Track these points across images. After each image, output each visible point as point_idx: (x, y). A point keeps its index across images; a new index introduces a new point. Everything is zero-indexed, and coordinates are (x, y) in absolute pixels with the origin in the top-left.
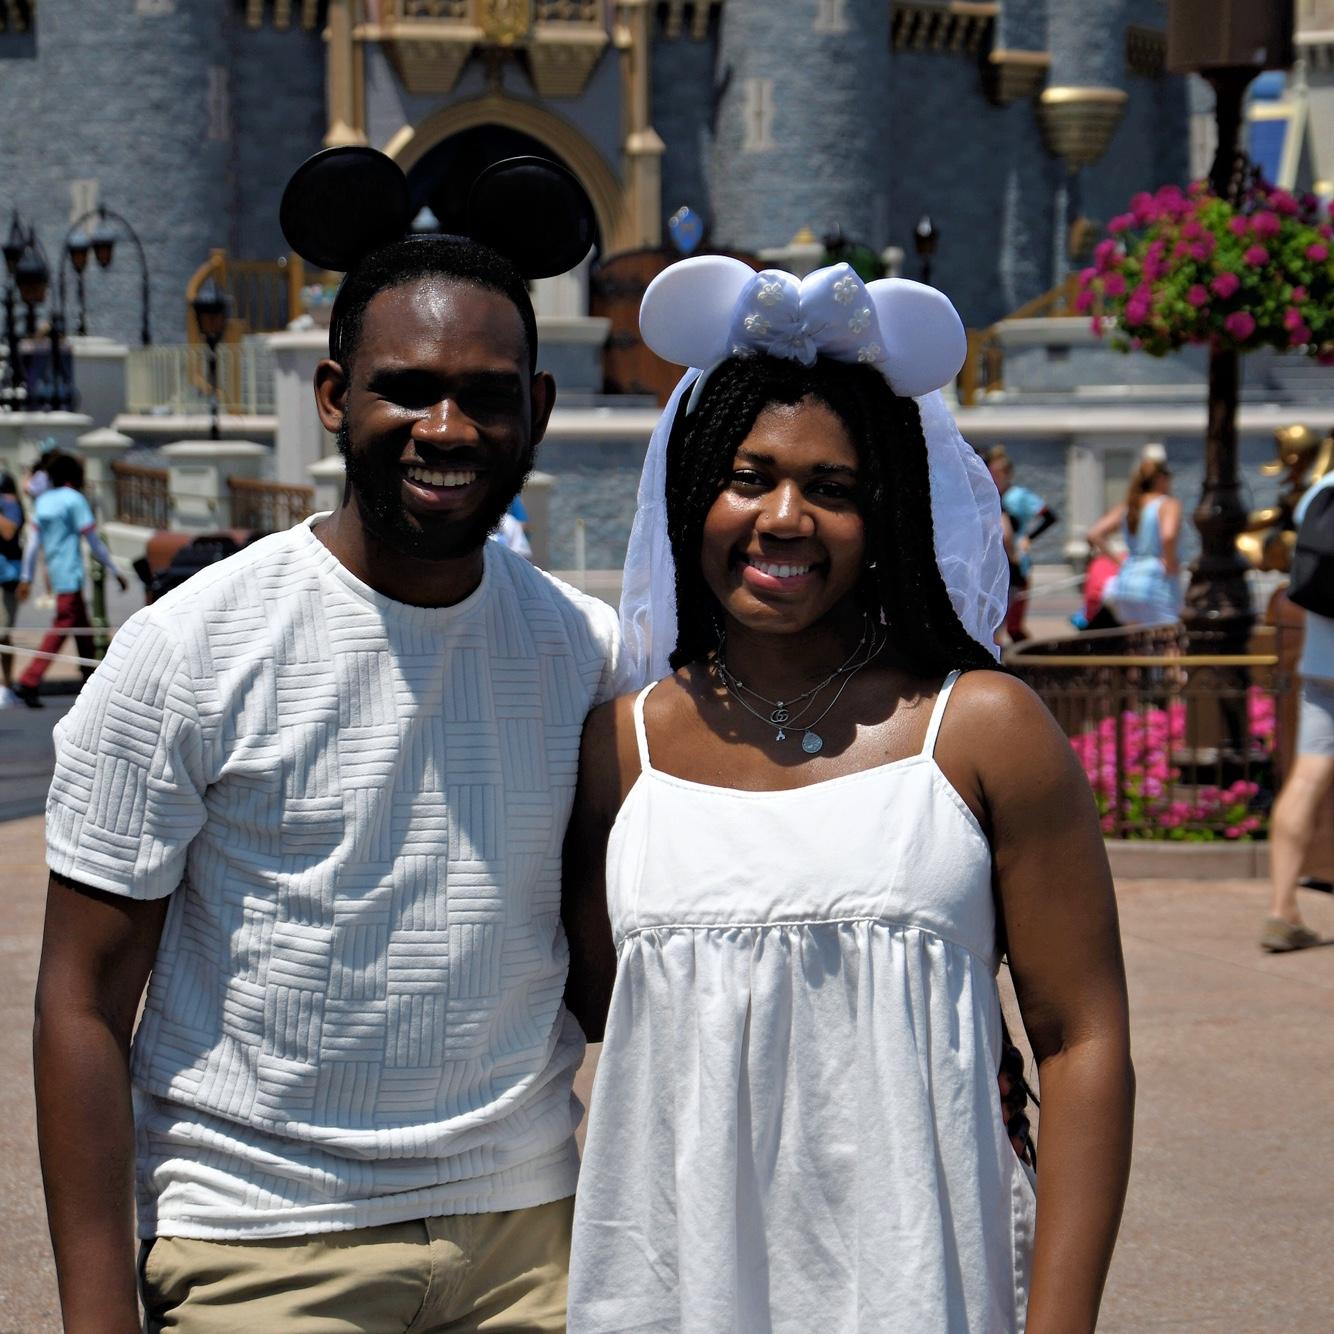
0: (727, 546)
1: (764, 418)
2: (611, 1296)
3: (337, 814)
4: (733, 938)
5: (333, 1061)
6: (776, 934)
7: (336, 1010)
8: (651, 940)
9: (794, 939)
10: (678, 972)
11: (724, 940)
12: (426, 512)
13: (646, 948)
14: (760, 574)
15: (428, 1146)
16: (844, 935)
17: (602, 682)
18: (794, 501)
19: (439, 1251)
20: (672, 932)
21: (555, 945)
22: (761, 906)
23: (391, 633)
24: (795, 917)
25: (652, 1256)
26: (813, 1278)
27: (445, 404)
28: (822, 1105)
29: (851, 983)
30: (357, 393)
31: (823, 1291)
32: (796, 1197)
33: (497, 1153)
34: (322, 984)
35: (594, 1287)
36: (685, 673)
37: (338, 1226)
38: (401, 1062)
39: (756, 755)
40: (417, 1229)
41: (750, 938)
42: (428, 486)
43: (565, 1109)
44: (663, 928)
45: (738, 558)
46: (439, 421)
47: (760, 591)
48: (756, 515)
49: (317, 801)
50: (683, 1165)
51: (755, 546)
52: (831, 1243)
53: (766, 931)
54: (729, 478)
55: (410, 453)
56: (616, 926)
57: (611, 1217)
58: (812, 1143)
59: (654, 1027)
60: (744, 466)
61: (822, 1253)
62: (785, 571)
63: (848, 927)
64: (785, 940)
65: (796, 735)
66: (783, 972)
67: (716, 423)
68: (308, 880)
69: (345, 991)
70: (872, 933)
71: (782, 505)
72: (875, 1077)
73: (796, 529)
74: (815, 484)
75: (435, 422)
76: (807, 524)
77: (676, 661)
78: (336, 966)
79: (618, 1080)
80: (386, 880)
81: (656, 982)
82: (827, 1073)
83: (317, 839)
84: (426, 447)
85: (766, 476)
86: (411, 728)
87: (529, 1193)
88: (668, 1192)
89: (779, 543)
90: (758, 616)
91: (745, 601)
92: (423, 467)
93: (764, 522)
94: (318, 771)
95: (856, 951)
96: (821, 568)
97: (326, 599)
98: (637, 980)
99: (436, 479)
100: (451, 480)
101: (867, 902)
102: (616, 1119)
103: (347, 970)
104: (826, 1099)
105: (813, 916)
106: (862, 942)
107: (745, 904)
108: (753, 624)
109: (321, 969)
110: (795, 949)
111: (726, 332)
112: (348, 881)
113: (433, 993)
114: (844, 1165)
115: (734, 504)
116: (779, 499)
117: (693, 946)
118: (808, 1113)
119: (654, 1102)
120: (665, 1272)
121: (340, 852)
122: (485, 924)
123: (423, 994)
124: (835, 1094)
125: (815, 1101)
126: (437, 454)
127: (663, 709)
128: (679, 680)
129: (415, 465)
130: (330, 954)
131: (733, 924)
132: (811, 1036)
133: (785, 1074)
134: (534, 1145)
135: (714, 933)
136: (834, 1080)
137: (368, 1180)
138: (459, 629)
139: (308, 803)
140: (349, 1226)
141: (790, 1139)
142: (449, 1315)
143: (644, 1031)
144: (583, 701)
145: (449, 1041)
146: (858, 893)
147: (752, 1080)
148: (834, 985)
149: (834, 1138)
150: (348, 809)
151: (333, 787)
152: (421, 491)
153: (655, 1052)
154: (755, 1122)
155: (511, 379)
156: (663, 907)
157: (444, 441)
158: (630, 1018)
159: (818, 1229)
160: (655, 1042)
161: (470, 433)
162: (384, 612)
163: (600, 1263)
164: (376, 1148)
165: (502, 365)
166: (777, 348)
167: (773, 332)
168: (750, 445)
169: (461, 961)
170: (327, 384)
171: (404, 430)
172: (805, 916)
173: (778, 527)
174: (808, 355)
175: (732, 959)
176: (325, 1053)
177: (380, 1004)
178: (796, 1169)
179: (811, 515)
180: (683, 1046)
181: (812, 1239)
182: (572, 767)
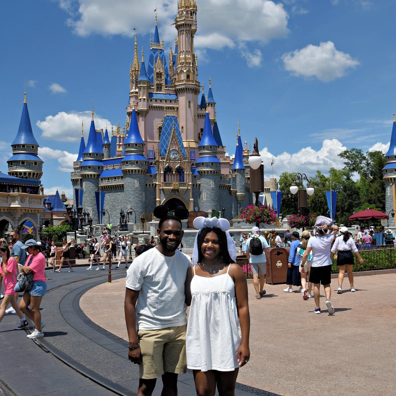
0: (204, 249)
1: (207, 234)
2: (191, 336)
3: (159, 280)
4: (205, 295)
5: (159, 309)
6: (210, 294)
7: (159, 303)
8: (196, 295)
9: (212, 295)
10: (199, 299)
11: (204, 295)
12: (170, 247)
13: (195, 296)
14: (208, 252)
15: (170, 319)
16: (218, 294)
17: (189, 265)
18: (211, 244)
19: (172, 331)
20: (198, 294)
21: (184, 295)
22: (209, 291)
23: (166, 260)
24: (212, 292)
25: (196, 331)
26: (215, 333)
27: (172, 234)
28: (216, 314)
29: (219, 300)
30: (162, 233)
31: (216, 335)
32: (213, 324)
33: (178, 319)
34: (157, 300)
35: (189, 335)
36: (199, 264)
37: (160, 328)
38: (167, 309)
39: (208, 273)
40: (169, 328)
41: (207, 295)
42: (170, 244)
43: (185, 314)
44: (197, 294)
45: (205, 250)
46: (171, 236)
47: (208, 254)
48: (207, 245)
50: (200, 321)
51: (207, 249)
52: (217, 330)
53: (209, 294)
54: (204, 241)
55: (168, 240)
56: (192, 293)
57: (191, 327)
58: (215, 318)
59: (196, 305)
60: (205, 240)
61: (216, 331)
62: (210, 252)
63: (219, 293)
64: (211, 295)
65: (212, 271)
66: (211, 298)
67: (202, 235)
68: (156, 288)
69: (160, 301)
70: (221, 294)
71: (210, 244)
72: (222, 310)
73: (211, 247)
74: (214, 242)
75: (171, 237)
76: (213, 246)
77: (198, 263)
78: (159, 298)
79: (192, 311)
80: (164, 288)
81: (196, 299)
82: (216, 310)
83: (157, 283)
84: (170, 239)
85: (208, 241)
86: (167, 271)
87: (181, 324)
88: (198, 324)
89: (210, 249)
90: (208, 257)
91: (206, 255)
92: (169, 241)
93: (208, 246)
94: (157, 275)
95: (219, 296)
96: (215, 251)
97: (158, 256)
98: (194, 299)
99: (171, 243)
100: (173, 243)
101: (221, 290)
102: (192, 315)
103: (160, 298)
104: (216, 313)
105: (215, 292)
106: (220, 295)
107: (207, 291)
108: (207, 258)
109: (157, 298)
110: (213, 296)
111: (203, 225)
112: (160, 288)
113: (171, 301)
114: (218, 321)
115: (205, 244)
116: (209, 244)
117: (201, 296)
118: (214, 315)
119: (196, 313)
120: (197, 333)
121: (160, 285)
122: (176, 293)
123: (169, 301)
124: (217, 312)
125: (215, 313)
126: (171, 240)
127: (197, 268)
128: (198, 265)
129: (168, 241)
130: (159, 296)
131: (205, 293)
132: (214, 306)
133: (211, 310)
134: (182, 319)
135: (203, 294)
136: (217, 311)
137: (163, 323)
138: (173, 259)
139: (156, 279)
140: (161, 328)
141: (212, 318)
142: (173, 338)
143: (195, 305)
144: (187, 267)
145: (172, 307)
146: (220, 289)
147: (208, 311)
148: (217, 300)
149: (217, 317)
150: (160, 280)
151: (159, 277)
152: (169, 244)
153: (196, 308)
154: (208, 316)
156: (197, 291)
157: (172, 238)
158: (193, 304)
159: (215, 328)
160: (196, 306)
161: (175, 238)
162: (164, 257)
163: (190, 332)
164: (164, 319)
165: (179, 230)
166: (208, 227)
167: (208, 225)
168: (206, 238)
169: (173, 297)
170: (158, 231)
171: (167, 237)
172: (214, 292)
173: (209, 247)
174: (212, 227)
175: (205, 297)
176: (158, 308)
177: (164, 302)
178: (213, 321)
179: (213, 245)
180: (200, 307)
181: (215, 329)
182: (186, 275)
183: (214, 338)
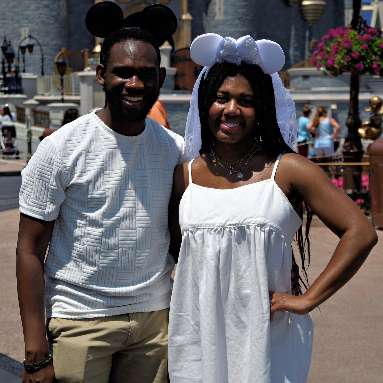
0: (215, 118)
1: (226, 81)
2: (181, 335)
3: (104, 196)
4: (215, 231)
5: (103, 267)
6: (227, 229)
7: (104, 252)
8: (192, 232)
9: (233, 231)
10: (199, 241)
11: (212, 232)
12: (128, 108)
13: (190, 234)
14: (225, 126)
15: (130, 292)
16: (247, 230)
17: (180, 158)
18: (235, 105)
19: (133, 323)
20: (197, 230)
21: (166, 235)
22: (223, 222)
23: (119, 143)
24: (233, 225)
25: (193, 323)
26: (239, 329)
27: (134, 77)
28: (241, 279)
29: (249, 243)
30: (109, 74)
31: (242, 332)
32: (234, 305)
33: (150, 295)
34: (100, 245)
35: (176, 332)
36: (204, 155)
37: (104, 315)
38: (123, 268)
39: (224, 179)
40: (126, 317)
41: (220, 231)
42: (130, 101)
43: (169, 282)
44: (195, 228)
45: (219, 122)
46: (133, 82)
47: (225, 131)
48: (224, 109)
49: (98, 192)
50: (201, 296)
51: (223, 118)
52: (244, 319)
53: (225, 229)
54: (216, 98)
55: (124, 92)
56: (182, 228)
57: (180, 312)
58: (238, 290)
59: (193, 257)
60: (220, 94)
61: (241, 322)
62: (232, 125)
63: (248, 227)
64: (230, 231)
65: (235, 173)
66: (230, 241)
67: (212, 82)
68: (95, 215)
69: (106, 247)
70: (255, 228)
71: (231, 106)
72: (257, 270)
73: (235, 113)
74: (241, 100)
75: (131, 82)
76: (238, 112)
77: (201, 152)
78: (104, 240)
79: (182, 273)
80: (118, 215)
81: (193, 244)
82: (242, 270)
83: (98, 203)
84: (129, 89)
85: (226, 98)
86: (125, 172)
87: (158, 306)
88: (197, 305)
89: (230, 117)
90: (224, 138)
91: (221, 134)
92: (128, 96)
93: (226, 111)
94: (98, 184)
95: (250, 234)
96: (243, 124)
97: (100, 134)
98: (188, 243)
99: (132, 99)
100: (136, 99)
101: (253, 220)
102: (182, 284)
103: (107, 240)
104: (242, 277)
105: (238, 224)
106: (252, 231)
107: (218, 221)
108: (223, 141)
109: (99, 240)
110: (233, 234)
111: (215, 56)
112: (107, 215)
113: (132, 248)
114: (247, 296)
115: (217, 106)
116: (230, 104)
117: (204, 233)
118: (237, 281)
119: (193, 279)
120: (196, 328)
121: (105, 207)
122: (147, 228)
123: (129, 248)
124: (245, 276)
125: (239, 277)
126: (132, 91)
127: (197, 166)
128: (202, 157)
129: (125, 95)
130: (102, 236)
131: (215, 227)
132: (238, 259)
133: (230, 270)
134: (160, 293)
135: (210, 230)
136: (244, 272)
137: (112, 302)
138: (138, 143)
139: (95, 193)
140: (107, 315)
141: (232, 289)
142: (135, 341)
143: (190, 258)
144: (174, 163)
145: (137, 262)
146: (252, 217)
147: (221, 272)
148: (244, 244)
149: (245, 288)
150: (107, 194)
151: (102, 188)
152: (127, 103)
153: (193, 264)
154: (222, 284)
155: (153, 69)
156: (195, 223)
157: (134, 88)
158: (185, 255)
159: (240, 315)
160: (193, 261)
161: (142, 85)
162: (116, 137)
163: (177, 325)
164: (115, 293)
165: (151, 65)
166: (230, 60)
167: (228, 56)
168: (222, 89)
169: (140, 239)
170: (100, 71)
171: (123, 84)
172: (236, 224)
173: (230, 113)
174: (239, 62)
175: (215, 237)
176: (101, 265)
177: (117, 251)
178: (234, 297)
179: (240, 109)
180: (201, 263)
181: (239, 318)
182: (171, 182)
183: (238, 341)
